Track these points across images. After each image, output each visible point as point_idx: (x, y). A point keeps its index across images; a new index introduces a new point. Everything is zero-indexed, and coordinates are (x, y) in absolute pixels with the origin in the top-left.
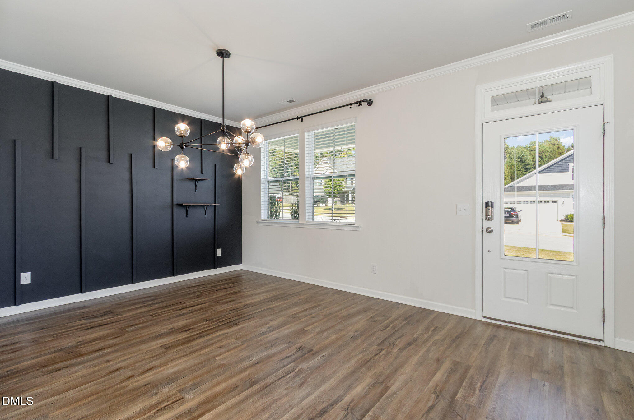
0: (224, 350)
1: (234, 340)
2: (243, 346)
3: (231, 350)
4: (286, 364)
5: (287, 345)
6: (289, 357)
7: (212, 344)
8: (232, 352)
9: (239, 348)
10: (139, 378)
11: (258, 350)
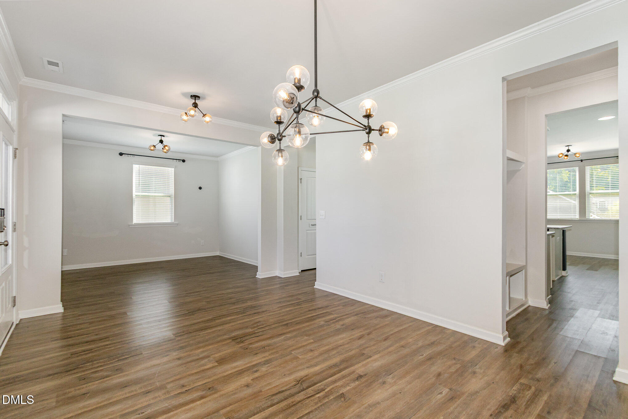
0: (309, 347)
1: (300, 357)
2: (290, 349)
3: (301, 347)
4: (260, 333)
5: (250, 346)
6: (255, 337)
7: (321, 354)
8: (300, 345)
9: (294, 347)
10: (363, 333)
11: (278, 345)
